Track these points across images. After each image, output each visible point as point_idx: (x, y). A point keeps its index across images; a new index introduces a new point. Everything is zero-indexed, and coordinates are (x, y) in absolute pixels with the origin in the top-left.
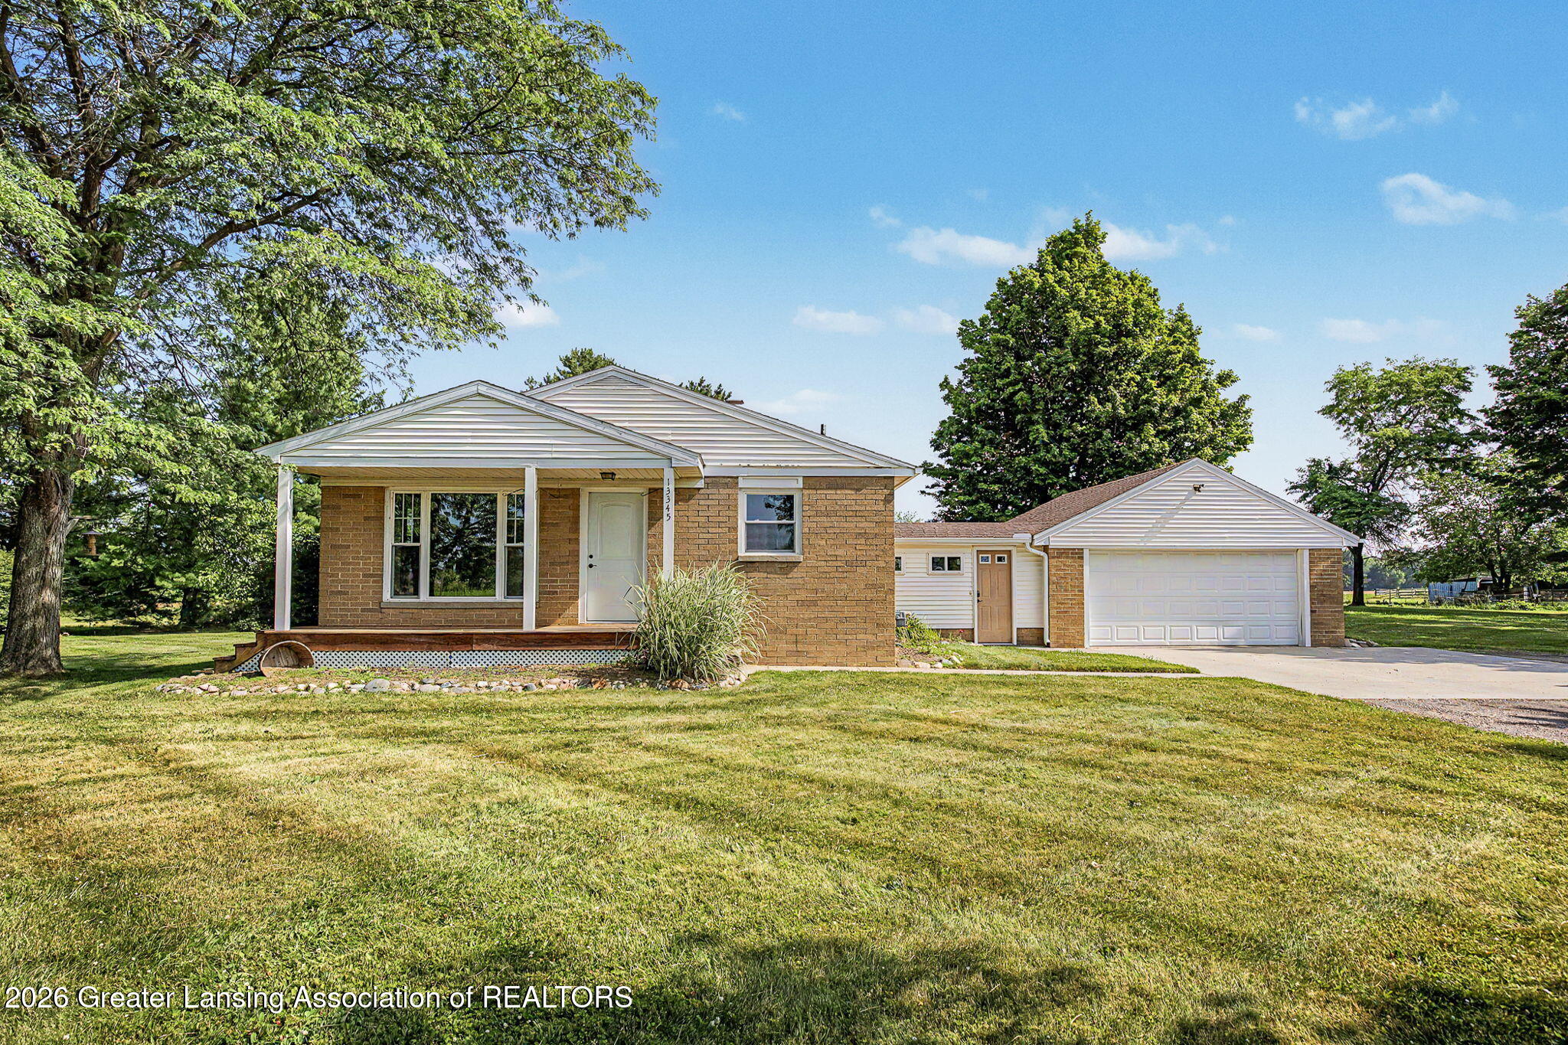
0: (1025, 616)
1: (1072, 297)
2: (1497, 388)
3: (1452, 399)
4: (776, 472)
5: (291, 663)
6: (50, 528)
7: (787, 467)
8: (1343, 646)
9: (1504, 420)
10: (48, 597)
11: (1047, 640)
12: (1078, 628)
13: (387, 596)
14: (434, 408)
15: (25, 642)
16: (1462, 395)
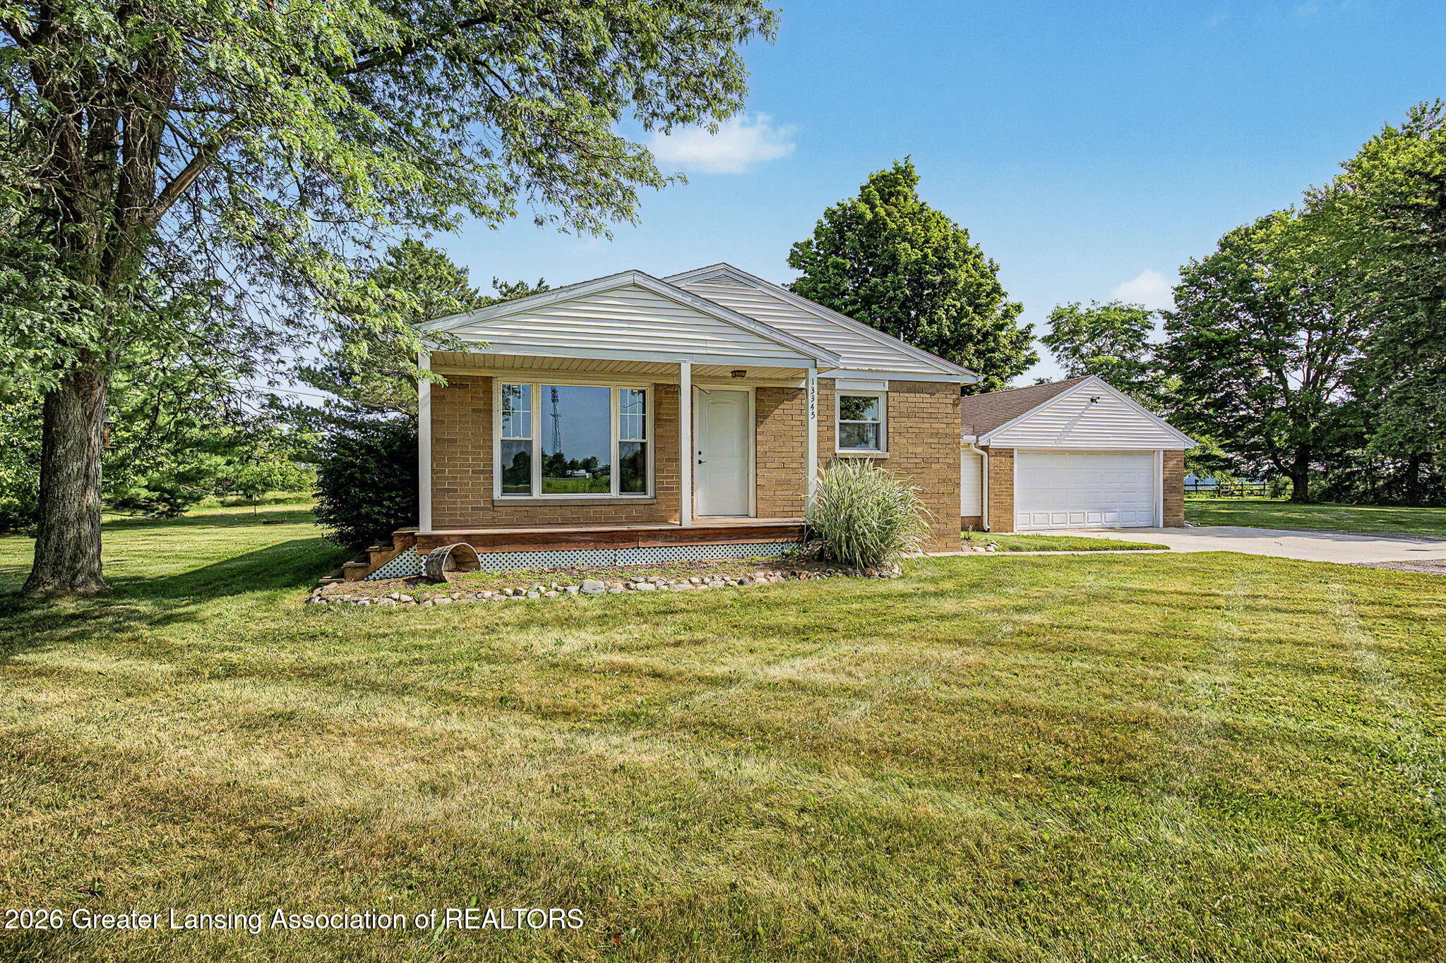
0: (968, 507)
1: (900, 230)
2: (1167, 328)
3: (1139, 336)
4: (869, 376)
5: (451, 567)
6: (91, 414)
7: (877, 371)
8: (1182, 526)
9: (1175, 356)
10: (91, 498)
11: (986, 527)
12: (1007, 516)
13: (497, 494)
14: (585, 296)
15: (68, 553)
16: (1148, 332)
